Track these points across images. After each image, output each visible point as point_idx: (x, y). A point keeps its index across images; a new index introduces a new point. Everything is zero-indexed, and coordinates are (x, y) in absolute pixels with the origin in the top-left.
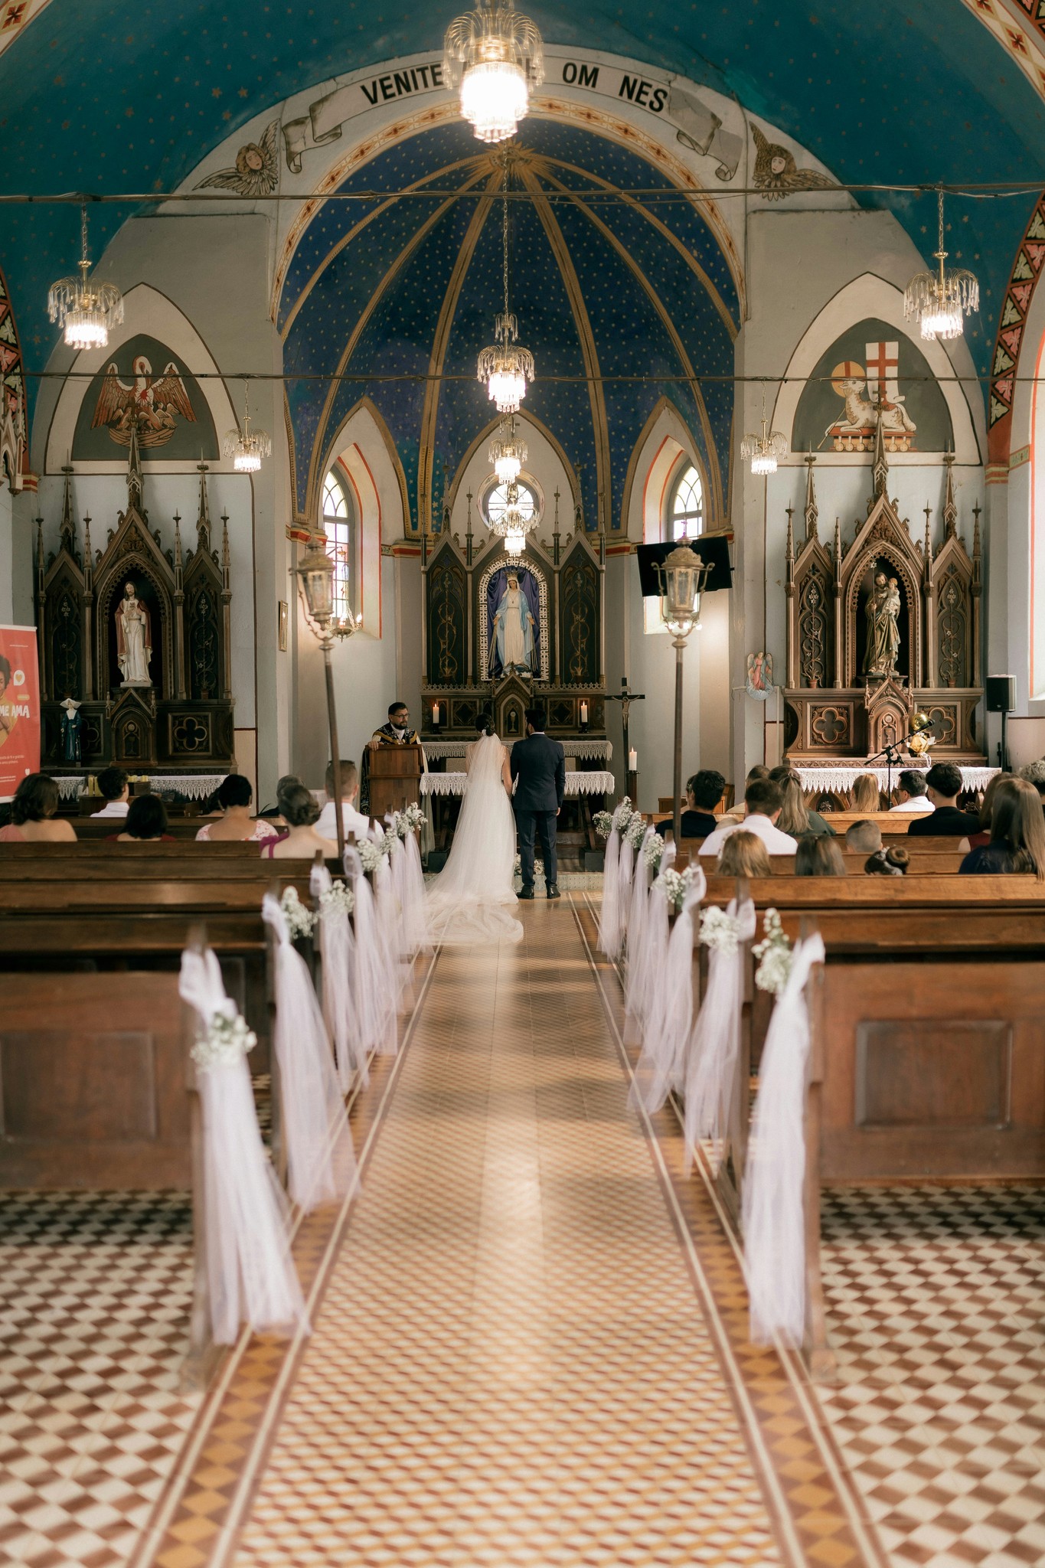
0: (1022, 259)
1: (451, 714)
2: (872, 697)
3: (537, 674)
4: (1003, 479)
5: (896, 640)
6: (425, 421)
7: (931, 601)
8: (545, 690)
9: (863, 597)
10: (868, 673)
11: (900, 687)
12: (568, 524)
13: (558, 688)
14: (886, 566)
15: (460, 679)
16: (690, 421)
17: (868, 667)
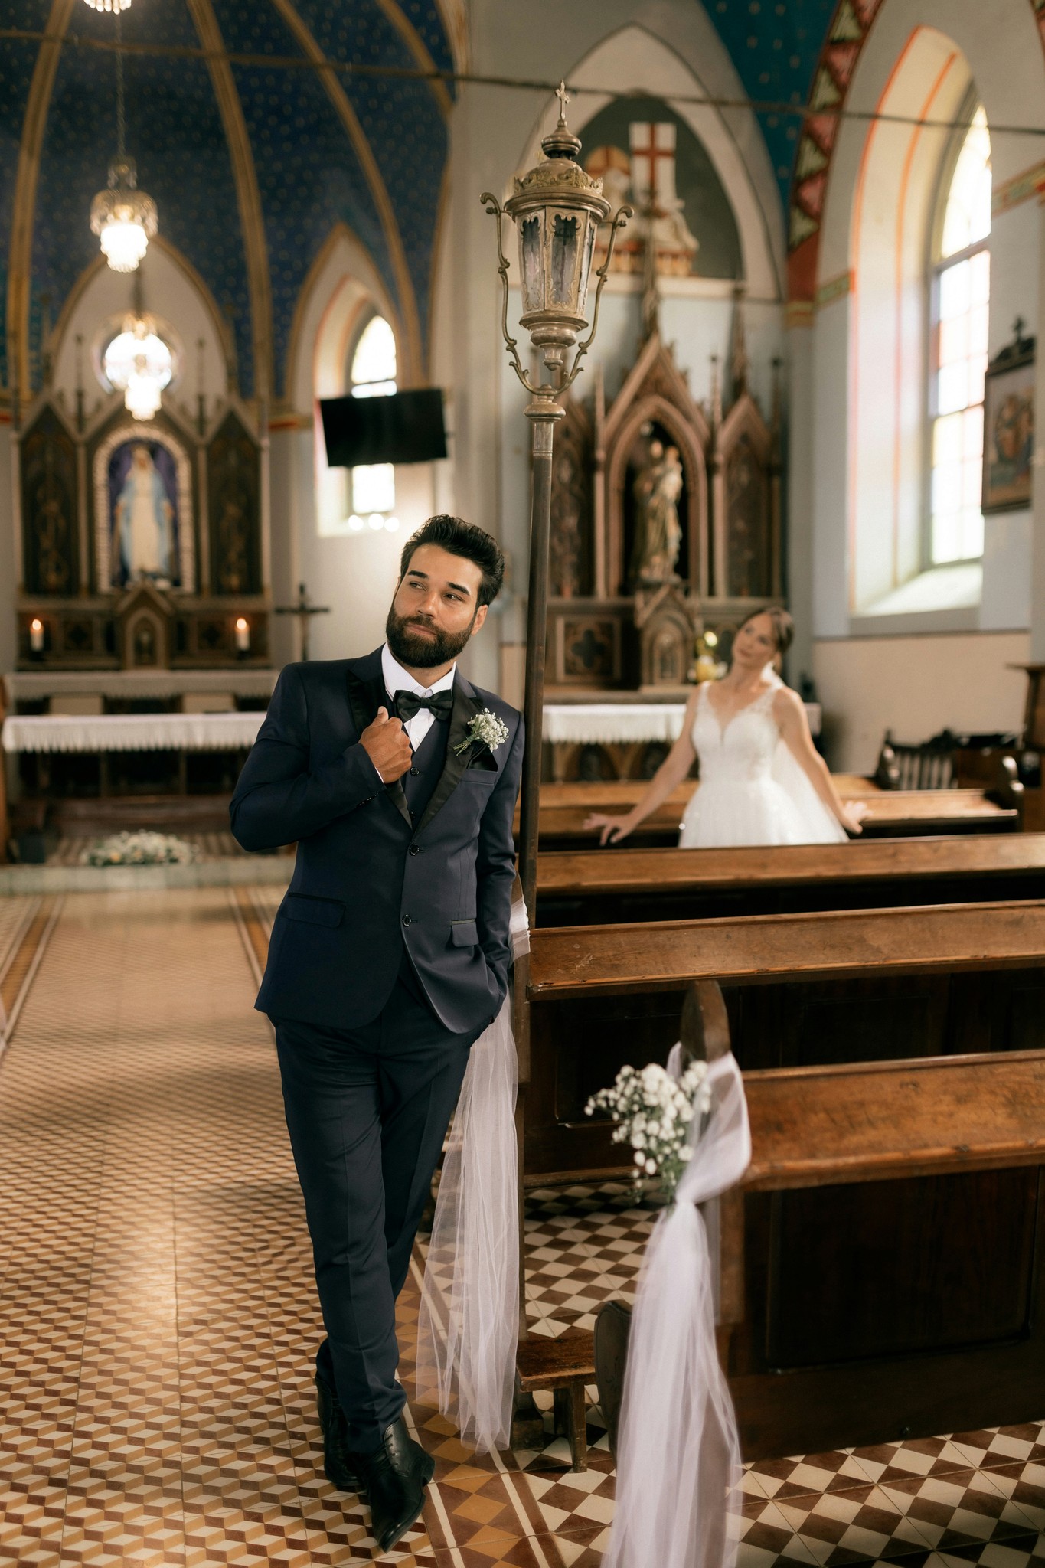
0: (847, 10)
1: (59, 637)
2: (644, 608)
3: (177, 582)
4: (808, 321)
5: (674, 532)
6: (15, 237)
7: (719, 482)
8: (188, 605)
9: (631, 474)
10: (637, 577)
11: (679, 595)
12: (216, 384)
13: (208, 602)
14: (662, 433)
15: (70, 588)
16: (377, 255)
17: (637, 569)
